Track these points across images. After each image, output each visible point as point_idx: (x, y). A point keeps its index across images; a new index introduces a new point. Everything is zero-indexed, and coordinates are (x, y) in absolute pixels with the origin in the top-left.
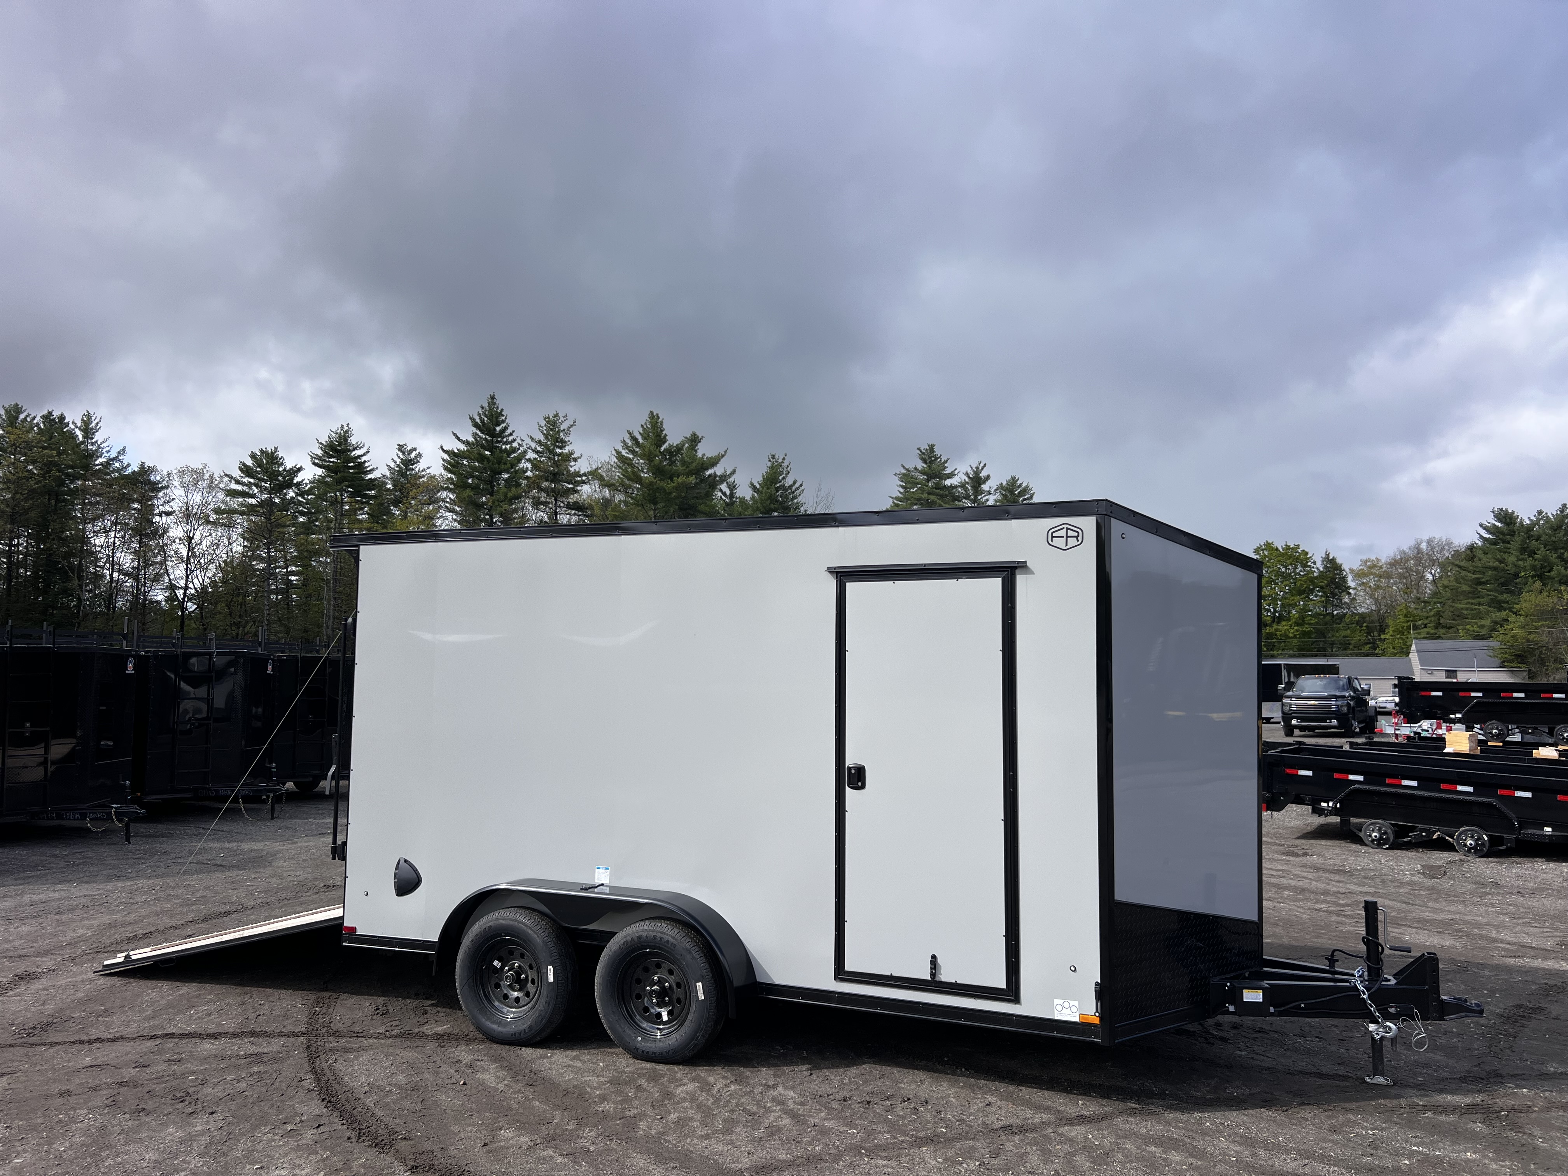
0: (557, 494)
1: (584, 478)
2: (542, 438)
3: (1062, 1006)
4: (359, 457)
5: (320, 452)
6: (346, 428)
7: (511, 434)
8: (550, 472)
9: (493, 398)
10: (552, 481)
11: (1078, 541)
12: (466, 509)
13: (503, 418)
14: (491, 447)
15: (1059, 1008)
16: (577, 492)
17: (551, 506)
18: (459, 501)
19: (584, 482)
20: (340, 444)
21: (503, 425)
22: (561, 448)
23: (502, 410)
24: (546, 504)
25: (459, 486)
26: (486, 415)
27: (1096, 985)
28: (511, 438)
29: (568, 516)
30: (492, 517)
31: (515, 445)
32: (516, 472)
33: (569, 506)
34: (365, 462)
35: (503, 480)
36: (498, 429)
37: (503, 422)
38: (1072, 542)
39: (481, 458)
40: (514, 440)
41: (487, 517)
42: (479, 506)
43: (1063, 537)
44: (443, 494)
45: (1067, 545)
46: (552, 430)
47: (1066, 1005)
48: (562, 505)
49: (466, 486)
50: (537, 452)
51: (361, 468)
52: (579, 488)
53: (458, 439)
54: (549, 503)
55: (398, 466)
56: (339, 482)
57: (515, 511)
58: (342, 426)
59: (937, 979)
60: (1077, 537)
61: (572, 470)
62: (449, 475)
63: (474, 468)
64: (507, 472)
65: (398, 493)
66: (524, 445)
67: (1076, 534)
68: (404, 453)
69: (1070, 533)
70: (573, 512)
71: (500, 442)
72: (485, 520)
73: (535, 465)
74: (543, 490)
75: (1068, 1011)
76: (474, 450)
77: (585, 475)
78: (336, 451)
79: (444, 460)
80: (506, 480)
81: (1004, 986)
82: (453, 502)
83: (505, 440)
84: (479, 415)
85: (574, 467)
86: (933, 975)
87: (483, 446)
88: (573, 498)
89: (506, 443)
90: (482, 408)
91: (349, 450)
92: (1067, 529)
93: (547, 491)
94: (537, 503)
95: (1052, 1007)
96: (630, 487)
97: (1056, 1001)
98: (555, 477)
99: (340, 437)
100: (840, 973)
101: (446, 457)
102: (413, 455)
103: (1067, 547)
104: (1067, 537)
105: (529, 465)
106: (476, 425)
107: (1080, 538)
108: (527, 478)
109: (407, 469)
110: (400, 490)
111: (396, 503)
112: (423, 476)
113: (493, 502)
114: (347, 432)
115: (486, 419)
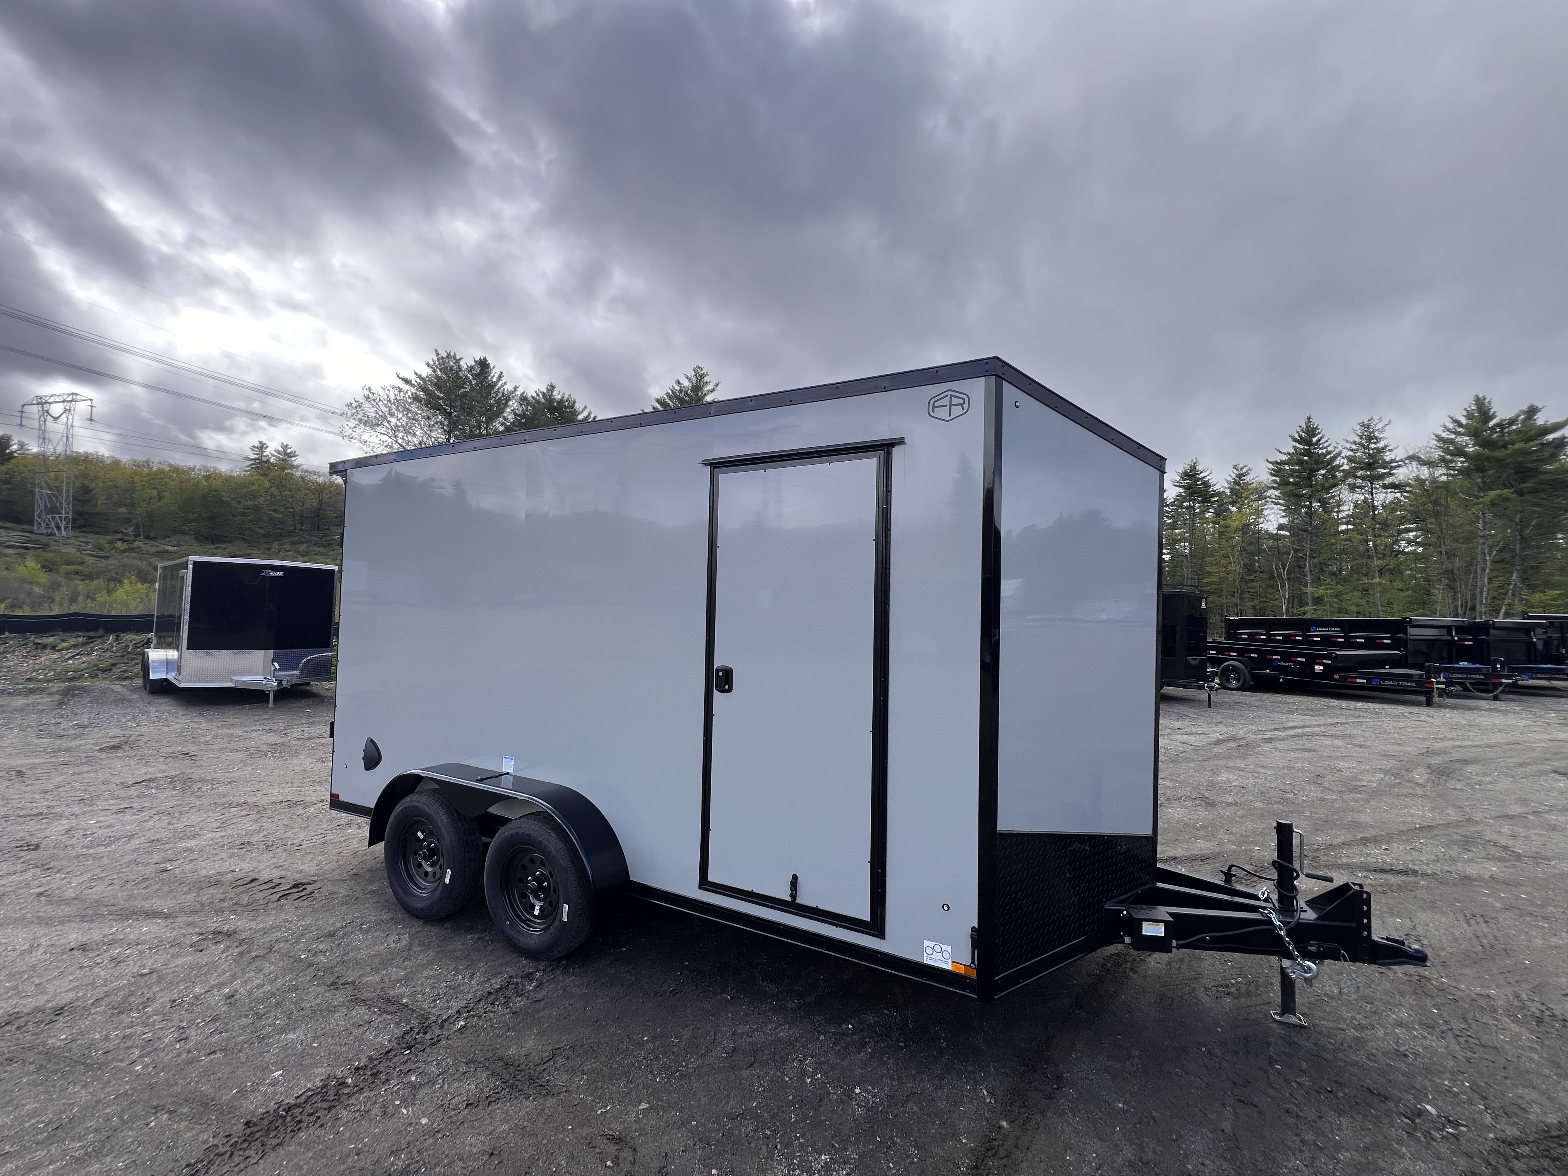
0: (1372, 479)
1: (1400, 463)
2: (1358, 440)
3: (933, 949)
4: (1205, 477)
5: (1178, 478)
6: (1194, 461)
7: (1326, 441)
8: (1365, 463)
9: (1309, 418)
10: (1367, 470)
11: (963, 409)
12: (1289, 500)
13: (1319, 431)
14: (1308, 453)
15: (929, 951)
16: (1392, 474)
17: (1366, 489)
18: (1284, 495)
19: (1400, 466)
20: (1191, 471)
21: (1319, 436)
22: (1375, 443)
23: (1318, 425)
24: (1362, 487)
25: (1283, 484)
26: (1303, 432)
27: (972, 931)
28: (1326, 445)
29: (1384, 495)
30: (1311, 503)
31: (1329, 449)
32: (1333, 467)
33: (1385, 487)
34: (1209, 480)
35: (1321, 475)
36: (1314, 439)
37: (1319, 433)
38: (957, 411)
39: (1300, 463)
40: (1329, 445)
41: (1308, 503)
42: (1300, 496)
43: (946, 406)
44: (1270, 492)
45: (950, 416)
46: (1366, 431)
47: (937, 949)
48: (1378, 486)
49: (1289, 483)
50: (1352, 450)
51: (1206, 485)
52: (1394, 471)
53: (1280, 452)
54: (1364, 487)
55: (1233, 479)
56: (1191, 495)
57: (1333, 497)
58: (1192, 460)
59: (798, 901)
60: (962, 405)
61: (1388, 459)
62: (1274, 478)
63: (1294, 471)
64: (1323, 468)
65: (1234, 497)
66: (1339, 446)
67: (962, 401)
68: (1237, 470)
69: (955, 401)
70: (1389, 490)
71: (1317, 448)
72: (1305, 507)
73: (1350, 460)
74: (1359, 477)
75: (939, 956)
76: (1295, 459)
77: (1401, 460)
78: (1189, 476)
79: (1269, 469)
80: (1323, 475)
81: (867, 918)
82: (1277, 497)
83: (1321, 446)
84: (1298, 432)
85: (1388, 457)
86: (793, 896)
87: (1302, 454)
88: (1388, 481)
89: (1322, 448)
90: (1300, 427)
91: (1197, 474)
92: (951, 396)
93: (1363, 478)
94: (1353, 488)
95: (922, 950)
96: (1452, 461)
97: (926, 943)
98: (1370, 466)
99: (1191, 467)
100: (704, 883)
101: (1271, 466)
102: (1244, 470)
103: (951, 418)
104: (951, 405)
105: (1345, 461)
106: (1295, 440)
107: (966, 406)
108: (1343, 471)
109: (1240, 480)
110: (1235, 494)
111: (1233, 503)
112: (1253, 483)
113: (1312, 492)
114: (1195, 463)
115: (1303, 434)
